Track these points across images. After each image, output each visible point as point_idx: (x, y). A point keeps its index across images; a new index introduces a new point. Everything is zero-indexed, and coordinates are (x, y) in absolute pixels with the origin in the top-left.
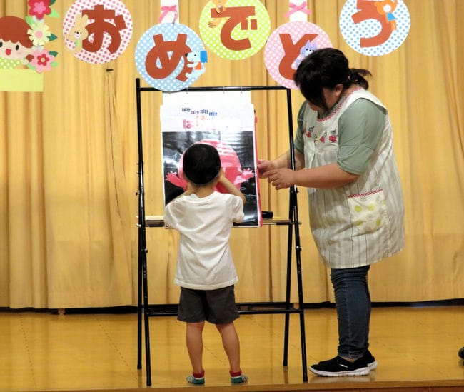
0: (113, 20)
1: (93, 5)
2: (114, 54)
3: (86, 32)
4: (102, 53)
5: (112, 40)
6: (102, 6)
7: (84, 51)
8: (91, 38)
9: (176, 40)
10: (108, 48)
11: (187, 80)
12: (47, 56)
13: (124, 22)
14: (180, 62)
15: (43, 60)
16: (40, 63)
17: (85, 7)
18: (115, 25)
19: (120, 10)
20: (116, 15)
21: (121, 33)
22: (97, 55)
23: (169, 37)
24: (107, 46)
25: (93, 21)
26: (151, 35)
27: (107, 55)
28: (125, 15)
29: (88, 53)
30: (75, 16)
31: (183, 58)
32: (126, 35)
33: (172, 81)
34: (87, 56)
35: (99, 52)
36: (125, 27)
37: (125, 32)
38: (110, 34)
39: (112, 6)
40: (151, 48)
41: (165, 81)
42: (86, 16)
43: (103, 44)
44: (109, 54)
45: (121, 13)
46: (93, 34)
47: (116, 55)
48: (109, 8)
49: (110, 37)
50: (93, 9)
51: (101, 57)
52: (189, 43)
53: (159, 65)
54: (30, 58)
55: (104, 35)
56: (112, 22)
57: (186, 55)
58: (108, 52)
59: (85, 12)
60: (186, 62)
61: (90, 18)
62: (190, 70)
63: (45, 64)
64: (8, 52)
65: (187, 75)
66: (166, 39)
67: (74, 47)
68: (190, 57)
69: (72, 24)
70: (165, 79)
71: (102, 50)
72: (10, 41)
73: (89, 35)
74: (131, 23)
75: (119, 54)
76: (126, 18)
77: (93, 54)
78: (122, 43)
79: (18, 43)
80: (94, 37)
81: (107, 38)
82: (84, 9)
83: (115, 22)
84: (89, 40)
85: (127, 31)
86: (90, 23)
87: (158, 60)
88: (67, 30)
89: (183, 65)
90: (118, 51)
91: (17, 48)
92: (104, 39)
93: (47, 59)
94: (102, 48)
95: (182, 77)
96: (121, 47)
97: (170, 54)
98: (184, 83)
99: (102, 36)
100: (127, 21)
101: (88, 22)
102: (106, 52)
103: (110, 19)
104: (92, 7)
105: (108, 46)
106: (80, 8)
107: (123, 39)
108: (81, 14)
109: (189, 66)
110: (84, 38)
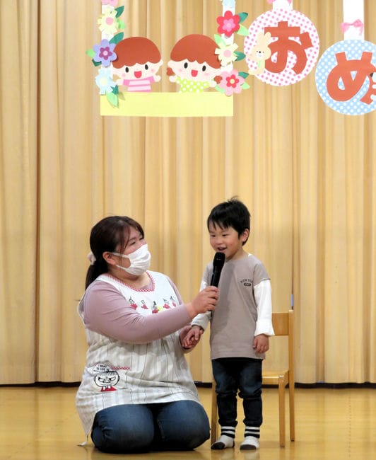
0: (298, 38)
1: (277, 22)
2: (299, 75)
3: (269, 51)
4: (287, 74)
5: (298, 60)
6: (287, 22)
7: (267, 71)
8: (274, 58)
9: (360, 59)
10: (293, 69)
11: (372, 103)
12: (237, 77)
13: (310, 40)
14: (365, 83)
15: (231, 82)
16: (229, 85)
17: (268, 24)
18: (300, 43)
19: (306, 27)
20: (301, 32)
21: (307, 51)
22: (280, 76)
23: (353, 55)
25: (277, 39)
26: (333, 53)
27: (291, 76)
28: (311, 33)
29: (272, 74)
30: (257, 34)
31: (367, 79)
32: (312, 54)
33: (355, 104)
34: (270, 77)
35: (283, 73)
36: (312, 46)
37: (311, 51)
38: (295, 52)
39: (297, 23)
40: (333, 67)
41: (348, 104)
42: (269, 34)
43: (288, 64)
44: (294, 75)
45: (307, 30)
46: (276, 54)
47: (302, 76)
48: (294, 25)
49: (295, 57)
50: (277, 26)
51: (285, 79)
52: (374, 62)
53: (341, 86)
54: (218, 79)
55: (289, 54)
56: (297, 40)
57: (371, 75)
58: (293, 72)
59: (267, 29)
60: (372, 83)
61: (273, 35)
62: (375, 92)
63: (234, 86)
64: (194, 73)
65: (372, 97)
66: (349, 57)
67: (256, 68)
69: (253, 43)
70: (348, 101)
71: (286, 71)
72: (196, 62)
73: (272, 54)
74: (318, 41)
75: (305, 75)
76: (313, 35)
77: (276, 75)
78: (308, 63)
79: (205, 64)
80: (278, 57)
81: (292, 58)
82: (266, 26)
83: (301, 40)
84: (272, 60)
85: (313, 49)
86: (273, 41)
87: (341, 80)
88: (249, 49)
89: (368, 86)
90: (304, 72)
91: (204, 68)
92: (289, 59)
93: (237, 81)
94: (286, 68)
95: (367, 99)
96: (306, 67)
97: (354, 73)
98: (369, 106)
99: (286, 56)
100: (313, 39)
101: (271, 40)
102: (290, 73)
103: (295, 36)
104: (275, 23)
105: (293, 66)
106: (262, 26)
107: (309, 58)
108: (263, 31)
109: (374, 87)
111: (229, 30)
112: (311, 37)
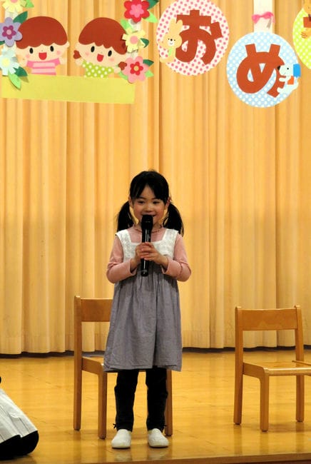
0: (209, 28)
1: (189, 10)
2: (208, 65)
3: (179, 39)
4: (196, 64)
5: (207, 50)
6: (198, 11)
7: (177, 60)
8: (185, 47)
9: (268, 51)
10: (202, 59)
11: (279, 96)
12: (142, 64)
13: (220, 30)
14: (272, 75)
15: (136, 69)
16: (133, 71)
17: (180, 11)
18: (210, 33)
19: (217, 17)
20: (212, 22)
21: (217, 42)
22: (190, 66)
23: (262, 48)
24: (201, 55)
25: (188, 27)
26: (244, 45)
27: (200, 66)
28: (221, 23)
29: (181, 62)
30: (169, 21)
31: (275, 72)
32: (221, 44)
33: (263, 96)
34: (180, 66)
35: (192, 62)
36: (221, 36)
37: (220, 41)
38: (205, 42)
39: (208, 12)
40: (243, 58)
41: (256, 96)
42: (181, 22)
43: (197, 53)
44: (203, 65)
45: (217, 20)
46: (187, 42)
47: (210, 66)
48: (205, 14)
49: (204, 46)
50: (189, 14)
51: (194, 68)
52: (282, 55)
53: (250, 78)
54: (122, 65)
55: (199, 43)
56: (208, 30)
57: (279, 68)
58: (202, 62)
59: (180, 17)
60: (279, 76)
61: (185, 24)
62: (282, 85)
63: (138, 73)
64: (100, 58)
65: (279, 90)
66: (258, 49)
67: (167, 56)
68: (283, 70)
69: (166, 30)
70: (256, 93)
71: (195, 61)
72: (102, 46)
74: (228, 31)
75: (214, 65)
76: (223, 26)
77: (186, 64)
78: (217, 53)
79: (111, 49)
80: (188, 45)
81: (201, 47)
82: (179, 14)
83: (211, 30)
84: (183, 49)
85: (223, 40)
86: (184, 30)
87: (250, 72)
88: (161, 36)
89: (275, 79)
90: (213, 62)
91: (110, 53)
92: (198, 49)
93: (141, 68)
94: (195, 58)
95: (273, 92)
96: (215, 58)
97: (262, 66)
98: (275, 99)
99: (197, 45)
100: (223, 29)
101: (183, 28)
102: (199, 63)
103: (206, 26)
104: (188, 12)
106: (175, 13)
107: (218, 49)
108: (176, 19)
109: (281, 80)
110: (179, 46)
111: (137, 16)
112: (221, 28)
